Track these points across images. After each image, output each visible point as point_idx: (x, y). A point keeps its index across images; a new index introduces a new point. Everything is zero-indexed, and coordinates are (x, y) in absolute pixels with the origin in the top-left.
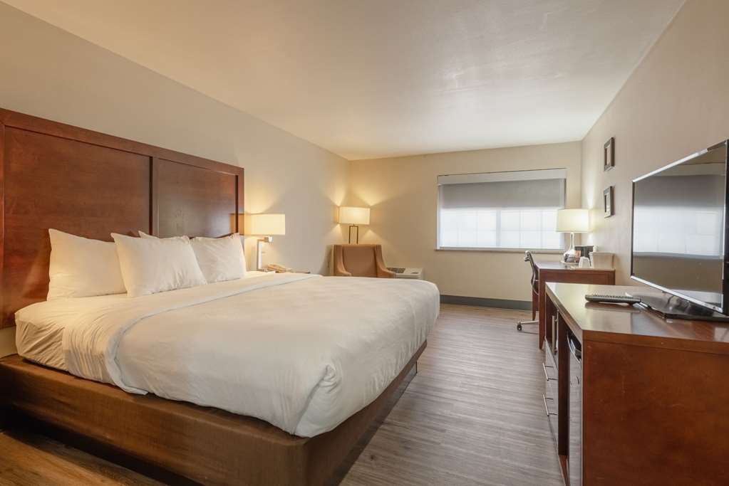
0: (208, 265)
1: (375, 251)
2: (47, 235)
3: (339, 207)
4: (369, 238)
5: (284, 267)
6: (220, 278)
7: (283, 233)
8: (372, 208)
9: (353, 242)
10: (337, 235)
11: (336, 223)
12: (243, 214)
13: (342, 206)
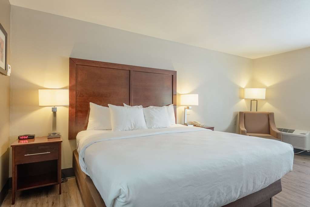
0: (149, 120)
1: (269, 117)
2: (89, 105)
3: (244, 89)
4: (266, 107)
5: (199, 123)
6: (155, 126)
7: (197, 104)
8: (267, 89)
9: (254, 110)
10: (243, 106)
11: (241, 98)
12: (176, 95)
13: (246, 87)
